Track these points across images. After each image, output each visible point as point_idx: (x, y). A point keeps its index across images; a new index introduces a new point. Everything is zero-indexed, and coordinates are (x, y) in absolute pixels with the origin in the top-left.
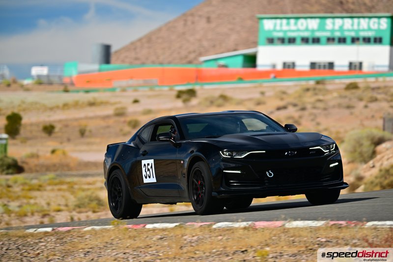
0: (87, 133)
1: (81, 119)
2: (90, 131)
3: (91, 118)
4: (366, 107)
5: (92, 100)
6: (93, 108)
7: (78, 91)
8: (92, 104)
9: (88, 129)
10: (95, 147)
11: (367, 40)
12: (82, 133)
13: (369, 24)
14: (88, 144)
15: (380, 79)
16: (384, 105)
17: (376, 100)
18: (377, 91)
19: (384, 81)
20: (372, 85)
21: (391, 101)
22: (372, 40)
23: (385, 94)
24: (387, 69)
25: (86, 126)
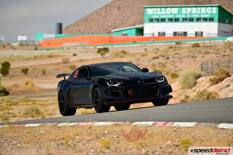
0: (47, 73)
1: (43, 65)
2: (48, 72)
3: (49, 64)
4: (203, 57)
5: (50, 54)
6: (51, 59)
7: (43, 50)
8: (50, 57)
9: (47, 71)
10: (50, 81)
11: (205, 20)
12: (44, 73)
13: (206, 10)
14: (47, 79)
15: (212, 41)
16: (213, 56)
17: (209, 53)
18: (209, 48)
19: (214, 42)
20: (208, 45)
21: (217, 53)
22: (208, 19)
23: (214, 50)
24: (216, 35)
25: (46, 69)
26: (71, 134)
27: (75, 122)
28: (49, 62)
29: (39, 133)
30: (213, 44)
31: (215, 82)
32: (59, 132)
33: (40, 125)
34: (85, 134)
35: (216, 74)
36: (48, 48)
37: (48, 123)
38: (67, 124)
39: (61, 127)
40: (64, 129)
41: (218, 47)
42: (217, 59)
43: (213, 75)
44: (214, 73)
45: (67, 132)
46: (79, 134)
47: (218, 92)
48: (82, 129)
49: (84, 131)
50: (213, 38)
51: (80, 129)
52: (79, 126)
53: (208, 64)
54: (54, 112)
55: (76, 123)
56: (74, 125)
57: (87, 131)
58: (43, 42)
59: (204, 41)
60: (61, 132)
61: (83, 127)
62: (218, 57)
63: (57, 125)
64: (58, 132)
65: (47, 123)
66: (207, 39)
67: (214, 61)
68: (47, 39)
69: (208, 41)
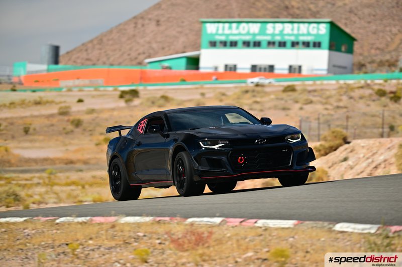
0: (31, 131)
1: (26, 117)
2: (35, 129)
3: (36, 117)
4: (301, 109)
5: (38, 99)
6: (39, 107)
7: (25, 91)
8: (38, 103)
9: (32, 127)
10: (37, 144)
11: (306, 45)
12: (26, 131)
13: (308, 28)
14: (31, 141)
15: (318, 82)
16: (319, 107)
17: (311, 102)
18: (312, 93)
19: (322, 84)
20: (310, 88)
21: (326, 103)
22: (311, 44)
23: (321, 96)
24: (325, 72)
25: (30, 124)
26: (79, 236)
27: (86, 216)
28: (36, 113)
29: (25, 233)
30: (318, 88)
31: (322, 152)
32: (59, 232)
33: (25, 220)
34: (104, 237)
35: (325, 139)
36: (34, 89)
37: (40, 218)
38: (73, 219)
39: (62, 224)
40: (68, 228)
41: (328, 93)
42: (325, 112)
43: (319, 140)
44: (322, 137)
45: (73, 233)
46: (93, 236)
47: (327, 169)
48: (99, 228)
49: (102, 232)
50: (320, 77)
51: (96, 228)
52: (94, 222)
53: (310, 122)
54: (43, 198)
55: (88, 218)
56: (85, 220)
57: (107, 231)
58: (27, 77)
59: (303, 81)
60: (62, 232)
61: (100, 224)
62: (327, 109)
63: (55, 220)
64: (56, 233)
65: (37, 216)
66: (308, 77)
67: (321, 116)
68: (32, 72)
69: (311, 82)
